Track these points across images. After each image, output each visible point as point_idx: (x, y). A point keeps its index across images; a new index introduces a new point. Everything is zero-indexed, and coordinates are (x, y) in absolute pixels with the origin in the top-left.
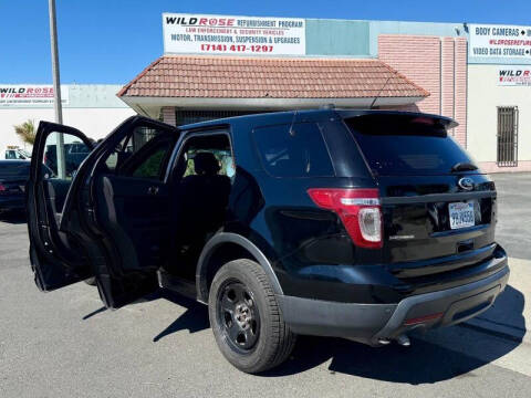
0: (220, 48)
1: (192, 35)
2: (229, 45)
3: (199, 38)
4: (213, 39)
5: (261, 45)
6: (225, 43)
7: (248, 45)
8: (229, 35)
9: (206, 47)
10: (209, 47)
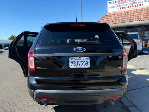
0: (124, 8)
1: (116, 6)
2: (127, 6)
3: (118, 6)
4: (122, 5)
5: (139, 4)
6: (126, 6)
7: (134, 5)
8: (127, 3)
9: (120, 9)
10: (121, 8)
